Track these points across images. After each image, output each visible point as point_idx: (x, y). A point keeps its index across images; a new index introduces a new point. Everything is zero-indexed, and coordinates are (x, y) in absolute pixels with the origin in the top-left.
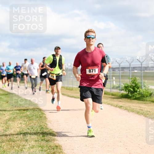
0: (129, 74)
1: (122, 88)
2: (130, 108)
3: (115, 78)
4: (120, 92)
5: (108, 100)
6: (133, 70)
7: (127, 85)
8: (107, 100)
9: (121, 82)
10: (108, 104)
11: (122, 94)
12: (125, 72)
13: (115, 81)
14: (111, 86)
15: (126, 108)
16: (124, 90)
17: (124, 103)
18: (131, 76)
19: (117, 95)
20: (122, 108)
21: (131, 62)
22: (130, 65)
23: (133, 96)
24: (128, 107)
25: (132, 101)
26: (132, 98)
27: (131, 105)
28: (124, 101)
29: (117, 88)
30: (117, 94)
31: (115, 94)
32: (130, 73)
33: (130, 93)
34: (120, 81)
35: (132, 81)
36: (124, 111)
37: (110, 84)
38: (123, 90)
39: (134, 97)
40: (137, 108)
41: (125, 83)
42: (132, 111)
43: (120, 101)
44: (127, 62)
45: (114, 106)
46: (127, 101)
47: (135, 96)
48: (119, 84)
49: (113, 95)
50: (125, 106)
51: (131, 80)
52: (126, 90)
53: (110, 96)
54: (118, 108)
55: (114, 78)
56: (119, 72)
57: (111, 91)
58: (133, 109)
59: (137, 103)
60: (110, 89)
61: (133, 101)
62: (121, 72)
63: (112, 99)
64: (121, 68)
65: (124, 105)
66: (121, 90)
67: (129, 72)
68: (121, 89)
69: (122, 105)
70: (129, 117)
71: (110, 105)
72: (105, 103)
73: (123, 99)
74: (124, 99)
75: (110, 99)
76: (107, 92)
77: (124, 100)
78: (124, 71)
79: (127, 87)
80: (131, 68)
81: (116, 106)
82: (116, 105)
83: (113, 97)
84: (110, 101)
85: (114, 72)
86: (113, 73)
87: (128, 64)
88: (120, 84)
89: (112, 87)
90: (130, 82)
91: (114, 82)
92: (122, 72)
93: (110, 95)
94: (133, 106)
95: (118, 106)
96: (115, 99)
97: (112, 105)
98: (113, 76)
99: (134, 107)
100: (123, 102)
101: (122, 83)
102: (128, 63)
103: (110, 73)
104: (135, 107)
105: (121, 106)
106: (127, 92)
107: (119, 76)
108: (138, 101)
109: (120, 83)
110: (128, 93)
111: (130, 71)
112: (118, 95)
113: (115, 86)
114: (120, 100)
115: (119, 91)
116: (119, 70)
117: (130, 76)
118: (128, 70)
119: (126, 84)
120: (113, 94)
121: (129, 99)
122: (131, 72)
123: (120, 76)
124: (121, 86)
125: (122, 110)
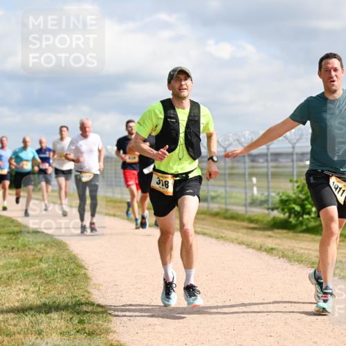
0: (290, 170)
1: (275, 204)
2: (293, 253)
3: (257, 181)
4: (269, 214)
5: (240, 234)
6: (301, 160)
7: (288, 196)
8: (237, 232)
9: (271, 190)
10: (239, 244)
11: (274, 218)
12: (280, 165)
13: (258, 187)
14: (246, 199)
15: (283, 252)
16: (280, 210)
17: (278, 241)
18: (295, 173)
19: (262, 222)
20: (275, 252)
21: (295, 141)
22: (293, 148)
23: (301, 223)
24: (289, 250)
25: (297, 236)
26: (299, 229)
27: (297, 246)
28: (278, 236)
29: (262, 203)
30: (261, 219)
31: (256, 218)
32: (293, 167)
33: (293, 216)
34: (268, 188)
35: (298, 187)
36: (278, 261)
37: (246, 193)
38: (277, 208)
39: (304, 227)
40: (310, 252)
41: (281, 191)
42: (298, 261)
43: (270, 236)
44: (287, 141)
45: (253, 248)
46: (285, 235)
47: (306, 225)
48: (266, 194)
49: (251, 220)
50: (281, 247)
51: (296, 185)
52: (283, 210)
53: (245, 224)
54: (265, 253)
55: (254, 180)
56: (265, 164)
57: (246, 212)
58: (301, 255)
59: (310, 241)
60: (245, 206)
61: (301, 235)
62: (271, 164)
63: (250, 231)
64: (272, 154)
65: (279, 245)
66: (273, 209)
67: (290, 164)
68: (270, 206)
69: (274, 246)
70: (291, 276)
71: (244, 246)
72: (233, 242)
73: (276, 231)
74: (280, 231)
75: (245, 231)
76: (237, 214)
77: (279, 233)
78: (280, 162)
79: (287, 201)
80: (297, 154)
81: (260, 249)
82: (259, 247)
83: (252, 225)
84: (245, 236)
85: (255, 164)
86: (253, 167)
87: (290, 145)
88: (268, 195)
89: (249, 201)
90: (293, 190)
91: (255, 189)
92: (274, 164)
93: (243, 220)
94: (301, 248)
95: (263, 249)
96: (256, 232)
97: (248, 246)
98: (251, 175)
99: (302, 251)
100: (276, 237)
101: (274, 192)
102: (290, 142)
103: (245, 168)
104: (306, 251)
105: (272, 249)
106: (287, 215)
107: (267, 175)
108: (313, 236)
109: (268, 192)
110: (290, 217)
111: (293, 161)
112: (265, 222)
113: (257, 199)
114: (270, 233)
115: (266, 212)
116: (267, 161)
117: (293, 175)
118: (289, 160)
119: (283, 193)
120: (253, 218)
121: (291, 232)
122: (295, 166)
123: (270, 173)
124: (270, 200)
125: (273, 258)
